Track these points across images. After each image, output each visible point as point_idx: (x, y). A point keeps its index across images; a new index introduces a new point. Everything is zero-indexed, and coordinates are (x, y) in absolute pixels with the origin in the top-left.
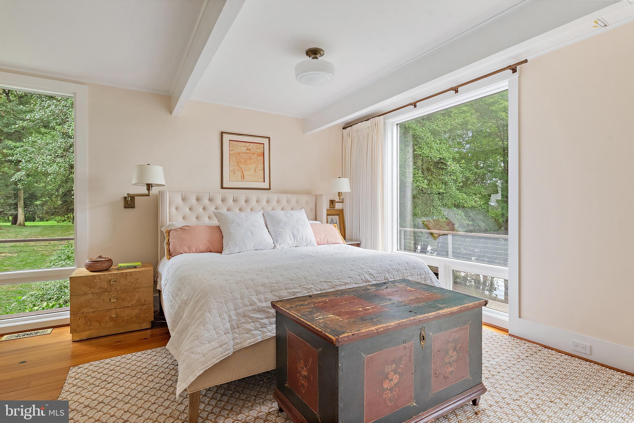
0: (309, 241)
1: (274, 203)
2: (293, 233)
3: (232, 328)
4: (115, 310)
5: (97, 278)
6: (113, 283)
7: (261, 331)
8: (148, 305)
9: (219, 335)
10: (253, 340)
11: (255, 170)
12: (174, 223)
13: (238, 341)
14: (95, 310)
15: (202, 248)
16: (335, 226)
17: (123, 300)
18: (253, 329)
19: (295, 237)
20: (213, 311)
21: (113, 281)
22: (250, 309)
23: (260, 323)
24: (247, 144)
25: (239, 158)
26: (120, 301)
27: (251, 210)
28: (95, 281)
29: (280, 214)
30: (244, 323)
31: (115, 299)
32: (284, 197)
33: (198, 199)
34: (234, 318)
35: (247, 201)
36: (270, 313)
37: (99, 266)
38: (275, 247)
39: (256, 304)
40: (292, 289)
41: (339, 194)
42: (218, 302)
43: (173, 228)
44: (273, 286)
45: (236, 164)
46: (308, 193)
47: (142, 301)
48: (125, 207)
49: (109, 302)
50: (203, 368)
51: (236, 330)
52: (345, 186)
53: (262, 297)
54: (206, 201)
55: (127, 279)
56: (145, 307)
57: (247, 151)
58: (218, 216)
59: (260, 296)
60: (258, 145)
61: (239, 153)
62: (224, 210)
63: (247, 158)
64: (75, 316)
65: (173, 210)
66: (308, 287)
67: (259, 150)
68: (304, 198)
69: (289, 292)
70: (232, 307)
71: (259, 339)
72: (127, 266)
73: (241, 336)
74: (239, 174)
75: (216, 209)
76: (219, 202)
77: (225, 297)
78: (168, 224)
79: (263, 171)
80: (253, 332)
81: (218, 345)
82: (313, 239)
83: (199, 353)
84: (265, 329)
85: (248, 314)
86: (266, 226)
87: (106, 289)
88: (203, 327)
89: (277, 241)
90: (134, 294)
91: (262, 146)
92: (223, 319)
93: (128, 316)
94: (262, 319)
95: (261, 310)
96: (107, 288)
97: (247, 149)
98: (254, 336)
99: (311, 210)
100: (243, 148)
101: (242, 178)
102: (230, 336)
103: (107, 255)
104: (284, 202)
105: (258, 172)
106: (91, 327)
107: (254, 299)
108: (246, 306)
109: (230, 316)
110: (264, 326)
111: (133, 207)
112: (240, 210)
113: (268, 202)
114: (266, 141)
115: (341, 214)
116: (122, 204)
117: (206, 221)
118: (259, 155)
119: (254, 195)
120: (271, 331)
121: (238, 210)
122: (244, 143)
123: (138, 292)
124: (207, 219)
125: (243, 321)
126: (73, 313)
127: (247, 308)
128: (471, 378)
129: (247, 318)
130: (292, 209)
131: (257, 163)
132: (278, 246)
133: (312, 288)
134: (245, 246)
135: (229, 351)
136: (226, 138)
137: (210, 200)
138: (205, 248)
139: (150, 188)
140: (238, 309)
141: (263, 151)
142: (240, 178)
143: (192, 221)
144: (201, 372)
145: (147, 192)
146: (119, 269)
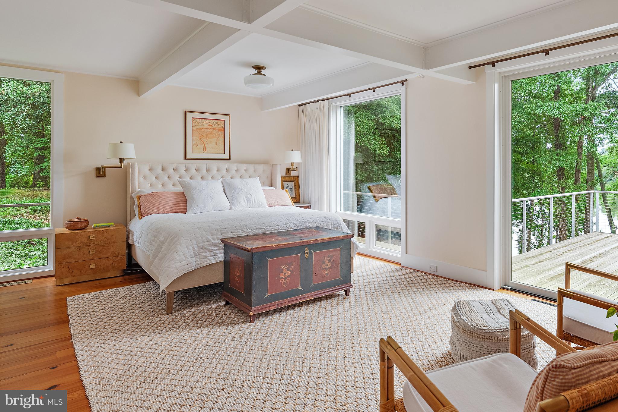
0: (261, 204)
1: (234, 172)
2: (247, 198)
3: (195, 255)
4: (93, 260)
5: (79, 235)
6: (92, 239)
7: (214, 257)
8: (121, 257)
9: (186, 258)
10: (209, 262)
11: (216, 143)
12: (143, 190)
13: (199, 263)
14: (76, 260)
15: (168, 210)
16: (286, 191)
17: (100, 252)
18: (209, 256)
19: (248, 200)
20: (183, 244)
21: (92, 237)
22: (207, 244)
23: (214, 253)
24: (209, 121)
25: (201, 133)
26: (98, 253)
27: (212, 178)
28: (77, 237)
29: (237, 181)
30: (202, 252)
31: (93, 251)
32: (242, 167)
33: (163, 169)
34: (196, 249)
35: (208, 170)
36: (221, 247)
37: (79, 226)
38: (231, 208)
39: (211, 241)
40: (236, 232)
41: (292, 164)
42: (186, 239)
43: (143, 194)
44: (223, 231)
45: (198, 138)
46: (265, 162)
47: (116, 253)
48: (97, 176)
49: (88, 254)
50: (177, 276)
51: (198, 256)
52: (296, 157)
53: (215, 237)
54: (171, 171)
55: (103, 235)
56: (119, 258)
57: (208, 127)
58: (183, 184)
59: (214, 236)
60: (219, 121)
61: (201, 129)
62: (187, 179)
63: (208, 133)
64: (60, 265)
65: (141, 179)
66: (247, 231)
67: (219, 126)
68: (260, 168)
69: (234, 234)
70: (195, 242)
71: (213, 262)
72: (102, 226)
73: (200, 260)
74: (202, 147)
75: (180, 177)
76: (183, 171)
77: (190, 237)
78: (137, 191)
79: (223, 144)
80: (208, 258)
81: (186, 263)
82: (265, 202)
83: (174, 268)
84: (217, 257)
85: (205, 247)
86: (224, 191)
87: (85, 243)
88: (176, 253)
89: (233, 204)
90: (109, 247)
91: (223, 122)
92: (189, 249)
93: (104, 265)
94: (215, 250)
95: (214, 245)
96: (87, 242)
97: (209, 125)
98: (209, 260)
99: (267, 177)
100: (205, 124)
101: (204, 150)
102: (194, 259)
103: (83, 217)
104: (243, 171)
105: (219, 145)
106: (73, 274)
107: (210, 238)
108: (204, 242)
109: (193, 248)
110: (216, 254)
111: (104, 176)
112: (202, 178)
113: (227, 171)
114: (226, 118)
115: (296, 181)
116: (94, 173)
117: (171, 188)
118: (219, 130)
119: (214, 165)
120: (221, 258)
121: (200, 178)
122: (206, 120)
123: (113, 246)
124: (171, 186)
125: (202, 251)
126: (58, 262)
127: (205, 243)
128: (341, 279)
129: (205, 249)
130: (250, 177)
131: (218, 137)
132: (233, 207)
133: (250, 232)
134: (206, 208)
135: (193, 268)
136: (189, 116)
137: (175, 170)
138: (171, 210)
139: (122, 162)
140: (199, 244)
141: (223, 127)
142: (202, 150)
143: (159, 188)
144: (176, 278)
145: (120, 164)
146: (94, 228)
